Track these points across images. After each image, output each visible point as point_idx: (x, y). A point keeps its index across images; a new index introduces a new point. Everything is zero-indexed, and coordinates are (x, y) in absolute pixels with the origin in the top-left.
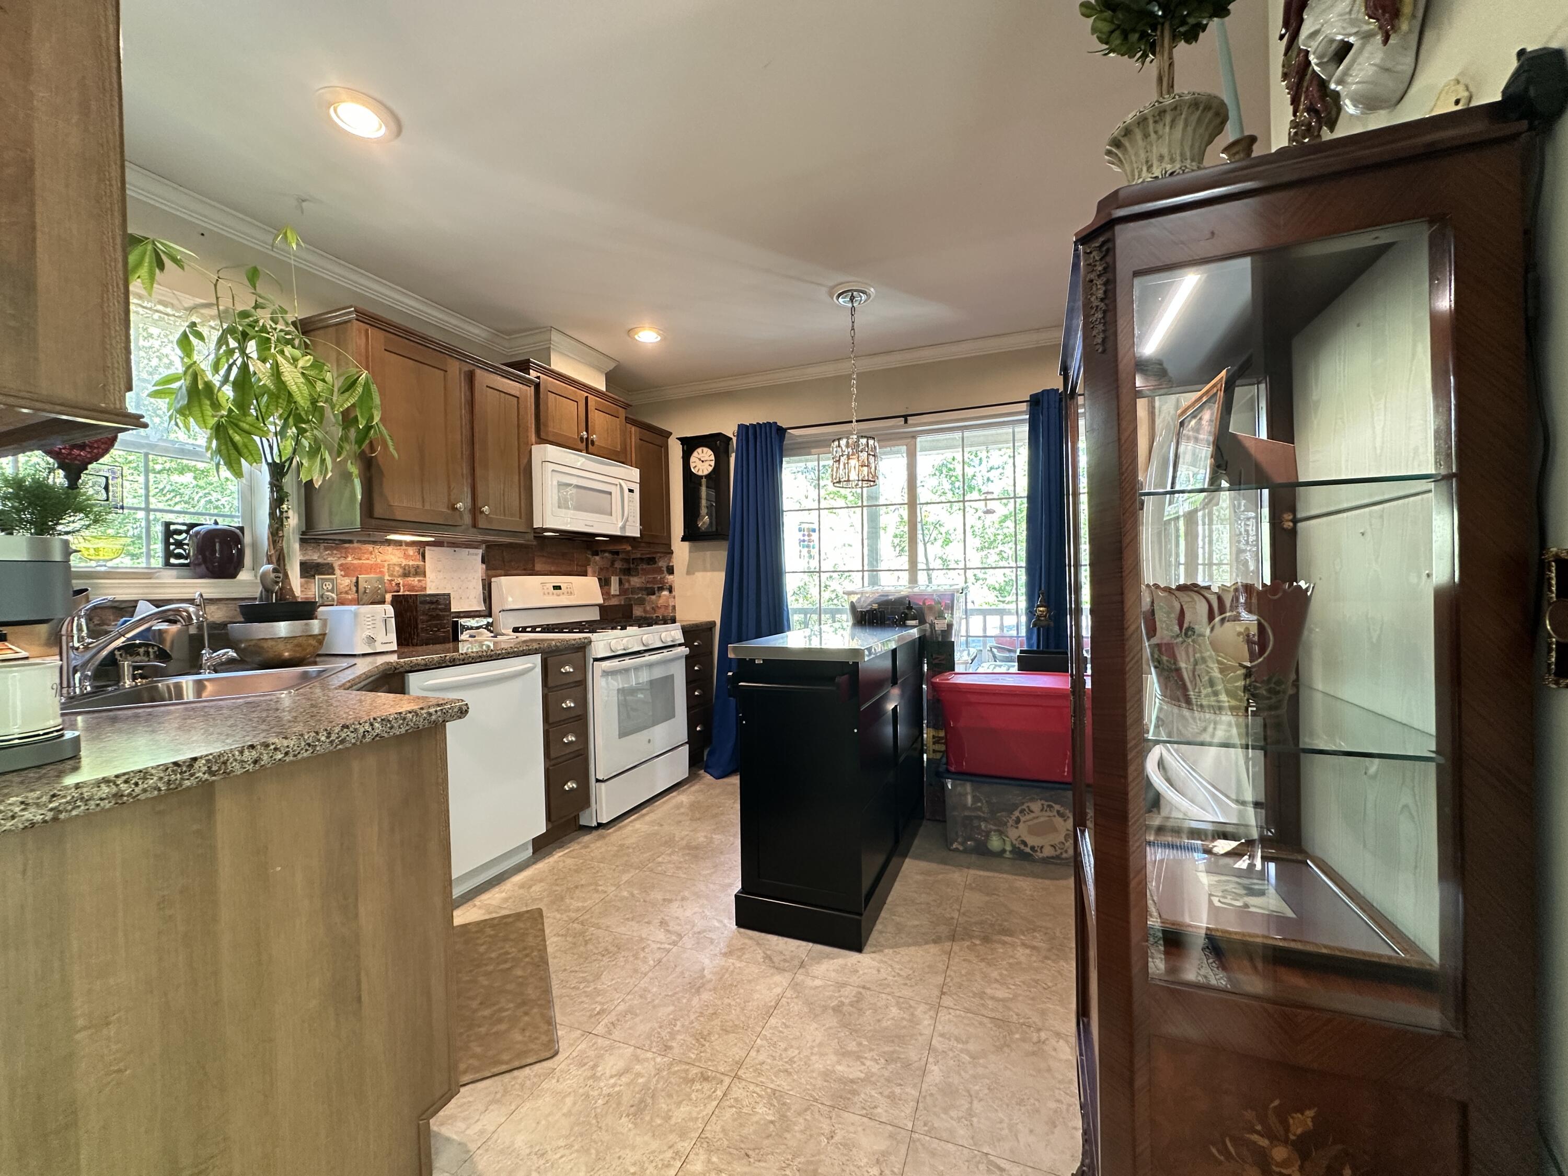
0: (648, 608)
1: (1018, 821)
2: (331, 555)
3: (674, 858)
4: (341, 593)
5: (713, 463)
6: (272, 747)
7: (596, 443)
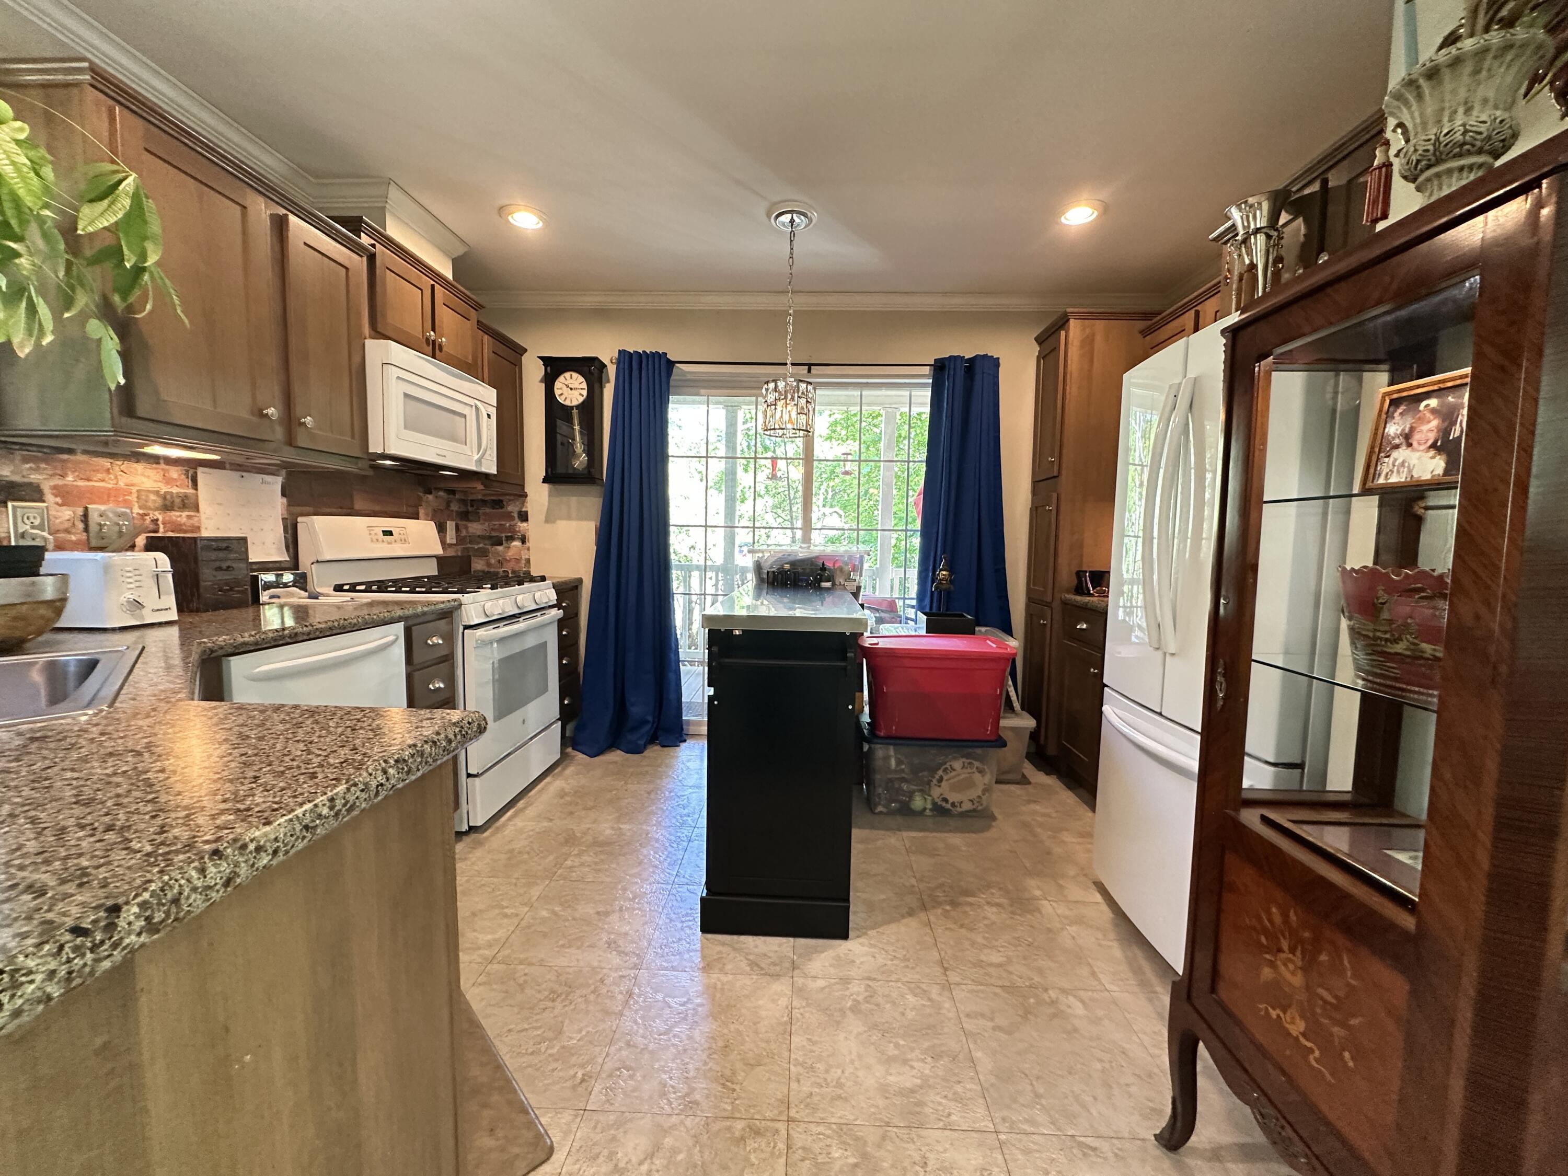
0: (493, 561)
1: (941, 780)
2: (37, 470)
3: (586, 858)
4: (58, 531)
5: (585, 393)
6: (252, 847)
7: (445, 349)
